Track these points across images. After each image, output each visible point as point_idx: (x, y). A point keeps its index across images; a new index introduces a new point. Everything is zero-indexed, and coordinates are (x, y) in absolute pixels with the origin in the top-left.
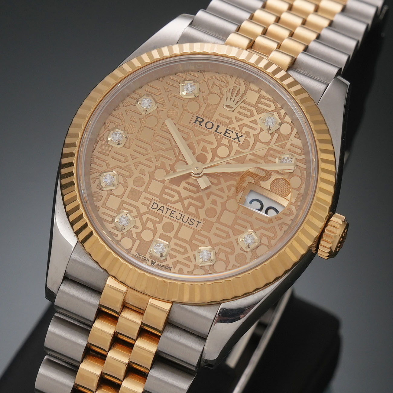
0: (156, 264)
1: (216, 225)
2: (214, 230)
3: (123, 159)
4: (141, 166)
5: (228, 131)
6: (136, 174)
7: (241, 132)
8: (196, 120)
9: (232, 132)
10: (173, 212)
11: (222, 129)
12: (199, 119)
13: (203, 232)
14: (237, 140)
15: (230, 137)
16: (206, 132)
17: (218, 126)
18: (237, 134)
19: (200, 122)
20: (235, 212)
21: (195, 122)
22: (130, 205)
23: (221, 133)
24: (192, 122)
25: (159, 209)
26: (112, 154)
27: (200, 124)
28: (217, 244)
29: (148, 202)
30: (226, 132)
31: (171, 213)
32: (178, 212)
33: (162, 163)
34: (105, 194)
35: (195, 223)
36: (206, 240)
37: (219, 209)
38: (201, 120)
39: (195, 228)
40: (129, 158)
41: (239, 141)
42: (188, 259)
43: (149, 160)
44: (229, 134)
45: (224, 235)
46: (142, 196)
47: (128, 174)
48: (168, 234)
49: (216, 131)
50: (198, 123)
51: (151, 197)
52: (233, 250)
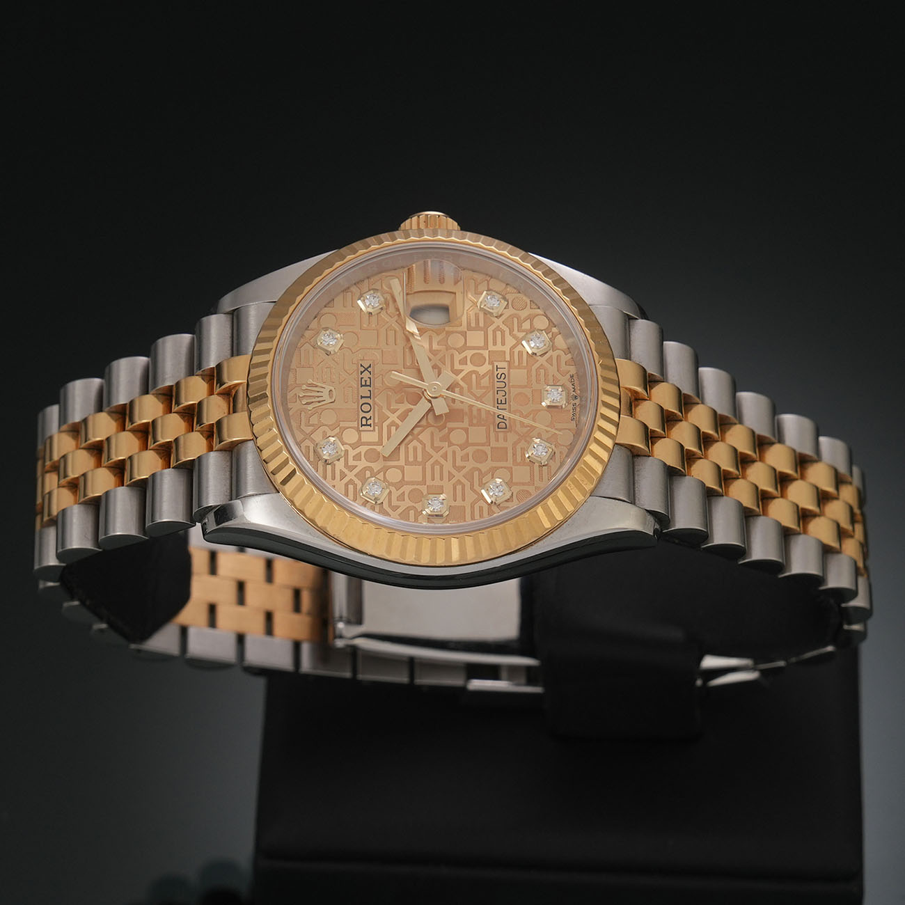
0: (574, 393)
1: (491, 347)
2: (499, 347)
3: (459, 488)
4: (459, 463)
5: (363, 383)
6: (471, 464)
7: (358, 369)
8: (367, 425)
9: (362, 378)
10: (499, 402)
11: (365, 391)
12: (364, 423)
13: (508, 358)
14: (369, 369)
15: (370, 378)
16: (376, 407)
17: (362, 397)
18: (362, 373)
19: (367, 420)
20: (464, 334)
21: (370, 425)
22: (514, 454)
23: (370, 391)
24: (372, 429)
25: (503, 419)
26: (459, 503)
27: (370, 419)
28: (514, 337)
29: (501, 435)
30: (366, 385)
31: (501, 403)
32: (497, 396)
33: (442, 440)
34: (515, 489)
35: (500, 371)
36: (516, 350)
37: (469, 353)
38: (364, 420)
39: (506, 370)
40: (454, 480)
41: (370, 366)
42: (550, 361)
43: (445, 456)
44: (366, 381)
45: (499, 333)
46: (498, 445)
47: (476, 473)
48: (530, 395)
49: (370, 397)
50: (369, 423)
51: (492, 434)
52: (512, 316)
